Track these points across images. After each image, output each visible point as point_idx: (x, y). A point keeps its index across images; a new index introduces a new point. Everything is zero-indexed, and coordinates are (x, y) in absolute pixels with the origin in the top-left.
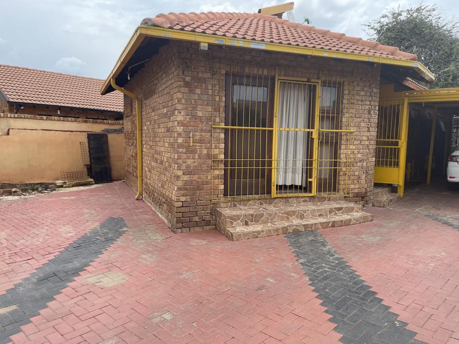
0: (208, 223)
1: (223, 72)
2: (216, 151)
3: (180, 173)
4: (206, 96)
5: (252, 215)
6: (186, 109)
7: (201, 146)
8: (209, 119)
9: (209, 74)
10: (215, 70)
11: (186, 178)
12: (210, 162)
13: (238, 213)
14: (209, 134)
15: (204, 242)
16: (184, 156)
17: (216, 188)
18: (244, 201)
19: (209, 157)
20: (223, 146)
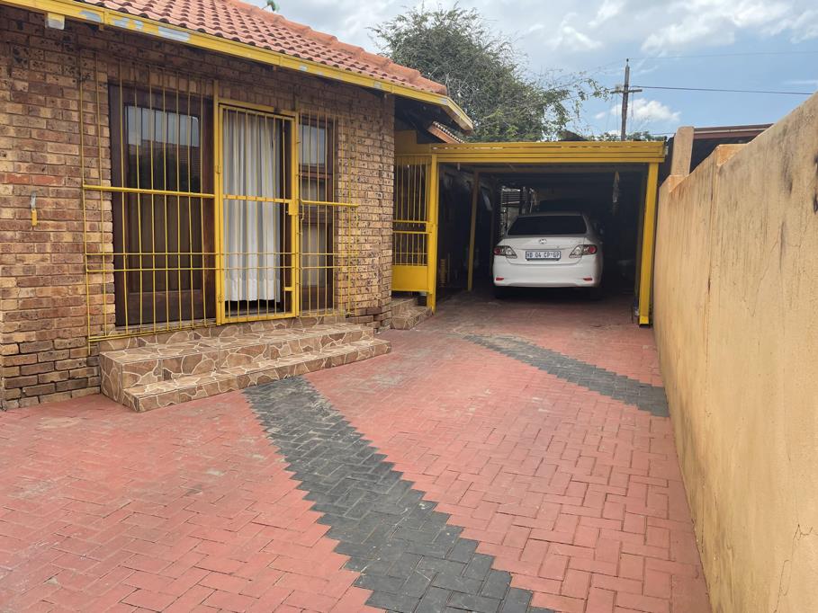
0: (83, 383)
1: (103, 78)
2: (95, 237)
3: (10, 283)
4: (64, 124)
5: (178, 360)
6: (19, 148)
7: (59, 227)
8: (74, 171)
9: (71, 80)
10: (84, 72)
11: (25, 293)
12: (80, 258)
13: (148, 357)
14: (77, 201)
15: (73, 422)
16: (19, 247)
17: (97, 312)
18: (159, 333)
19: (78, 249)
20: (109, 226)
